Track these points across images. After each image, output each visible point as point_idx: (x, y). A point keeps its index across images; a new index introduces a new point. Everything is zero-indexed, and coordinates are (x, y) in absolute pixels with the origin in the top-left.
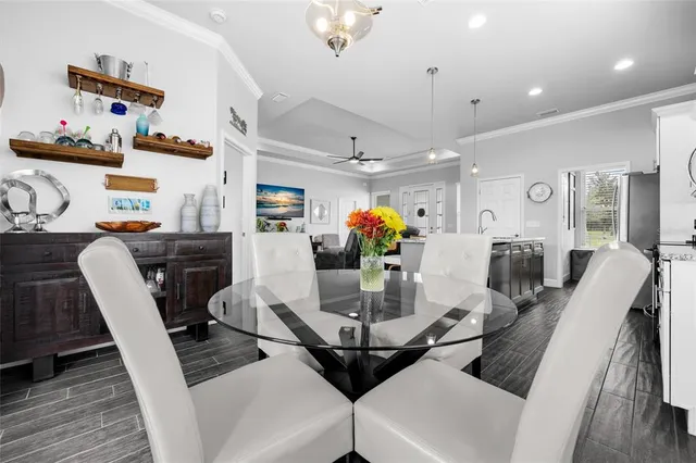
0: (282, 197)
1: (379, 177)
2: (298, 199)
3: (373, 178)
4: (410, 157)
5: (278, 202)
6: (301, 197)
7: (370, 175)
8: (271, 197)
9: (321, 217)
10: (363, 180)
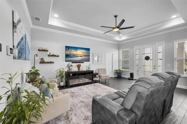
0: (80, 52)
1: (123, 42)
2: (87, 53)
3: (121, 43)
4: (142, 30)
5: (78, 54)
6: (88, 52)
7: (119, 42)
8: (74, 52)
9: (98, 61)
10: (116, 45)
